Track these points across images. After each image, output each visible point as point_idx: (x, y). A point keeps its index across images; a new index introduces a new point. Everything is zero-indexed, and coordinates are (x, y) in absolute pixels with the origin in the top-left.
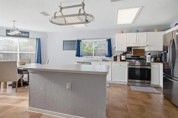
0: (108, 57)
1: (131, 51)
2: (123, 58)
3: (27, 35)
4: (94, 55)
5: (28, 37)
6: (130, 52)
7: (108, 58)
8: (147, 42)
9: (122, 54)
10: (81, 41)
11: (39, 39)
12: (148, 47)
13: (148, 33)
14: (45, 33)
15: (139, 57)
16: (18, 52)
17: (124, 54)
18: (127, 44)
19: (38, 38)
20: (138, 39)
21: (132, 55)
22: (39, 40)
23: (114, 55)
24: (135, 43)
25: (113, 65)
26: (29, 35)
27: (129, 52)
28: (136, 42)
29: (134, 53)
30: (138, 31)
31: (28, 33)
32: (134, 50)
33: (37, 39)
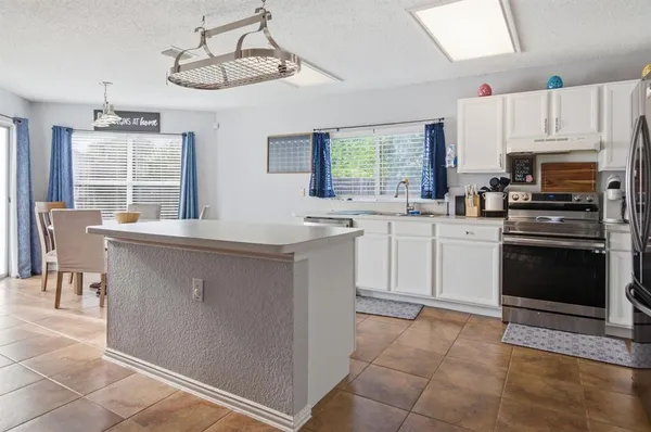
0: (429, 196)
1: (532, 172)
2: (493, 202)
3: (154, 122)
4: (377, 191)
5: (156, 130)
6: (529, 178)
7: (431, 204)
8: (600, 129)
9: (489, 186)
10: (327, 135)
11: (192, 135)
12: (605, 152)
13: (606, 87)
14: (211, 114)
15: (568, 197)
16: (129, 181)
17: (499, 185)
18: (504, 143)
19: (187, 131)
20: (554, 116)
21: (538, 188)
22: (189, 138)
23: (455, 191)
24: (545, 136)
25: (438, 234)
26: (158, 122)
27: (525, 176)
28: (548, 129)
29: (547, 182)
30: (558, 83)
31: (157, 116)
32: (545, 167)
33: (184, 135)
